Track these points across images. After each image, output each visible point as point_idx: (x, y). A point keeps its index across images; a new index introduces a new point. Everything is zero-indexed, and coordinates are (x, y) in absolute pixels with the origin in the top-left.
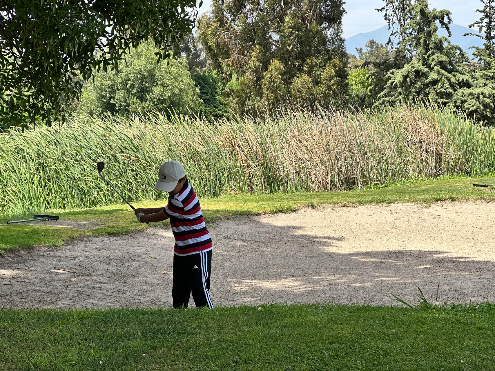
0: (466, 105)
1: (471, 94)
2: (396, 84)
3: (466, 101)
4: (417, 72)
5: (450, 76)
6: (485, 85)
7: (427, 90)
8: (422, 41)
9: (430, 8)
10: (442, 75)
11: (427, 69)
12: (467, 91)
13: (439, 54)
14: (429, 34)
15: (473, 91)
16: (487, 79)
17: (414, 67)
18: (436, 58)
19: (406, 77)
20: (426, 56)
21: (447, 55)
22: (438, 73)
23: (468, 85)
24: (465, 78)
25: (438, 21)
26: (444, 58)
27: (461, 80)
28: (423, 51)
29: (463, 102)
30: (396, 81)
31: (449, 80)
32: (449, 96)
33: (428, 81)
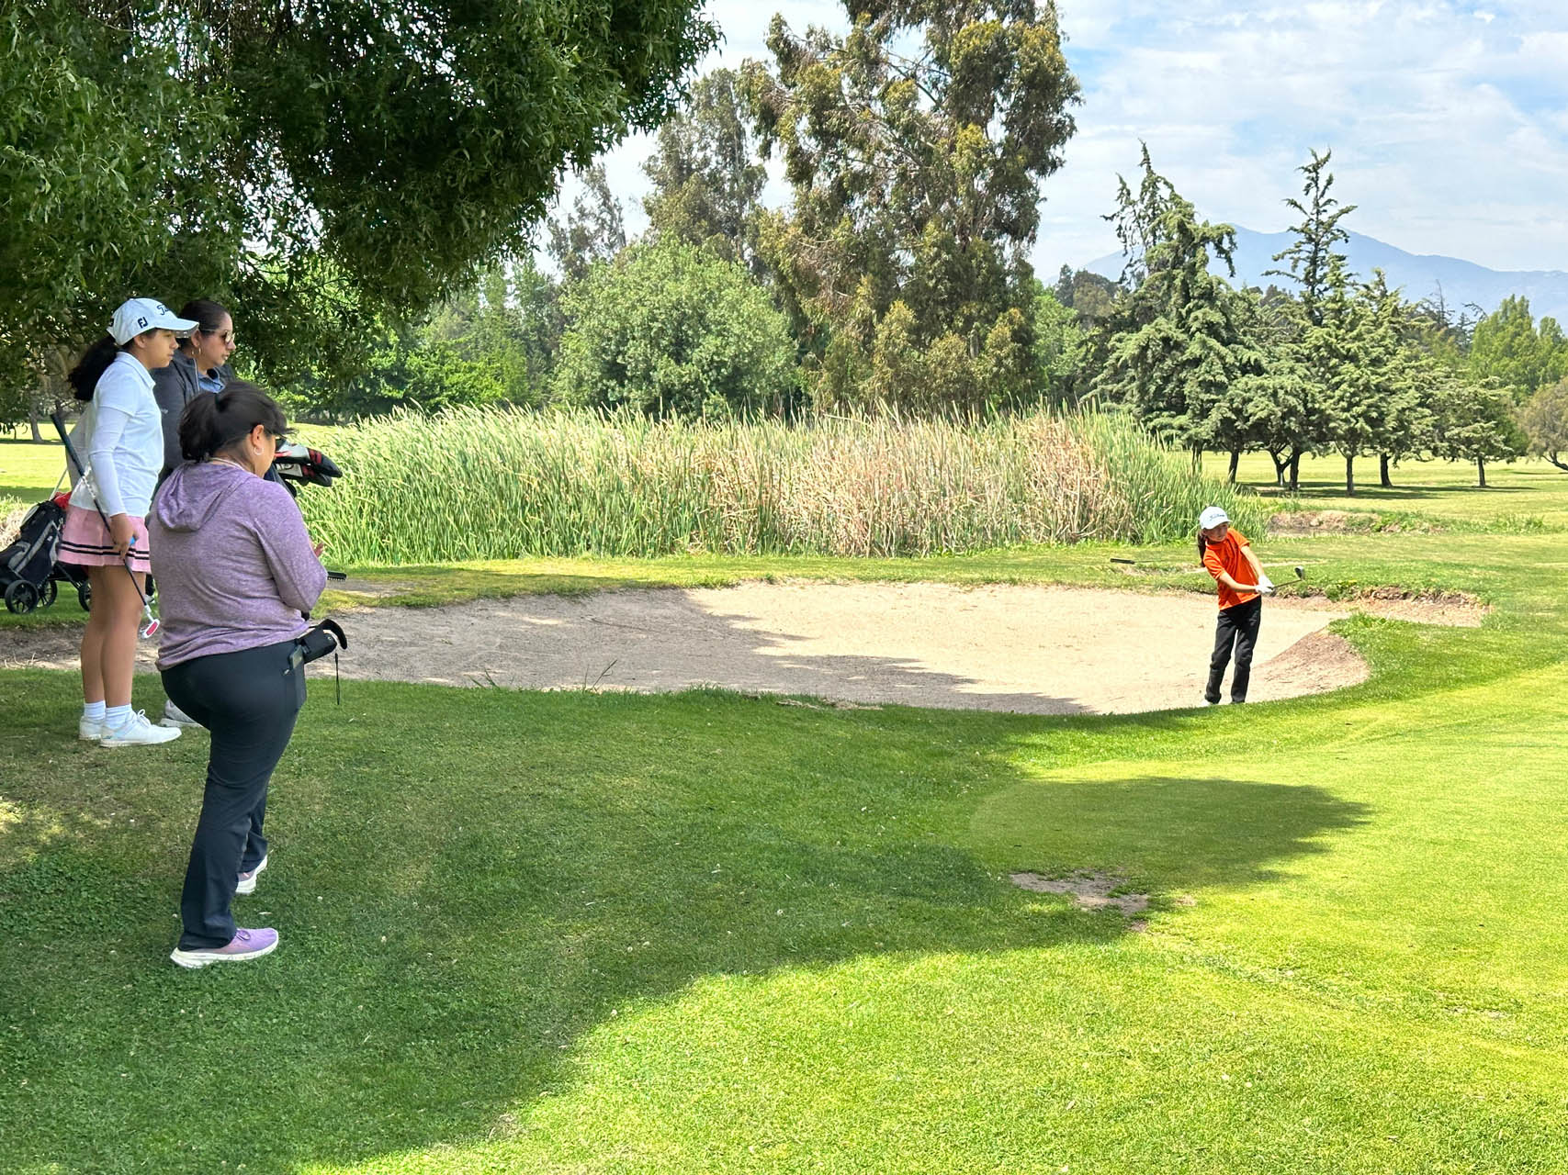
0: (1250, 408)
1: (1261, 387)
2: (1126, 361)
3: (1250, 400)
4: (1166, 340)
5: (1224, 350)
6: (1292, 371)
7: (1182, 375)
8: (1177, 282)
9: (1199, 220)
10: (1211, 348)
11: (1184, 336)
12: (1253, 380)
13: (1207, 309)
14: (1192, 270)
15: (1266, 382)
16: (1298, 360)
17: (1160, 331)
18: (1200, 316)
19: (1145, 349)
20: (1183, 312)
21: (1224, 311)
22: (1204, 343)
23: (1258, 370)
24: (1253, 355)
25: (1212, 244)
26: (1216, 317)
27: (1245, 361)
28: (1180, 302)
29: (1246, 401)
30: (1125, 356)
31: (1222, 358)
32: (1221, 388)
33: (1184, 358)
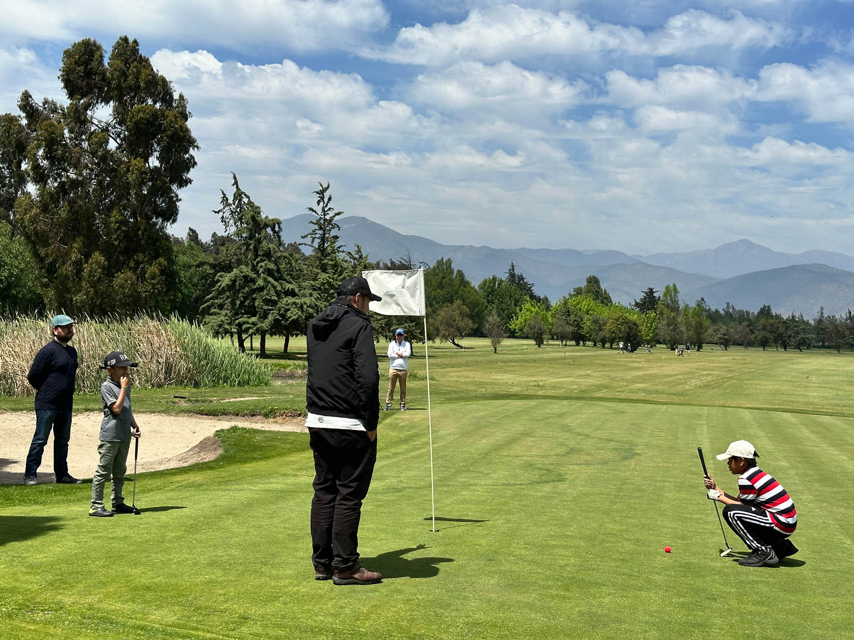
0: (289, 314)
1: (295, 303)
2: (223, 288)
3: (289, 310)
4: (246, 277)
5: (276, 283)
6: (311, 295)
7: (254, 296)
8: (251, 247)
9: (263, 216)
10: (269, 282)
11: (255, 276)
12: (291, 300)
13: (267, 262)
14: (259, 241)
15: (297, 301)
16: (314, 290)
17: (242, 272)
18: (264, 265)
19: (234, 281)
20: (255, 263)
21: (276, 263)
22: (265, 279)
23: (293, 294)
24: (290, 286)
25: (270, 228)
26: (272, 266)
27: (287, 288)
28: (253, 257)
29: (287, 310)
30: (223, 285)
31: (275, 287)
32: (274, 303)
33: (255, 287)
